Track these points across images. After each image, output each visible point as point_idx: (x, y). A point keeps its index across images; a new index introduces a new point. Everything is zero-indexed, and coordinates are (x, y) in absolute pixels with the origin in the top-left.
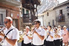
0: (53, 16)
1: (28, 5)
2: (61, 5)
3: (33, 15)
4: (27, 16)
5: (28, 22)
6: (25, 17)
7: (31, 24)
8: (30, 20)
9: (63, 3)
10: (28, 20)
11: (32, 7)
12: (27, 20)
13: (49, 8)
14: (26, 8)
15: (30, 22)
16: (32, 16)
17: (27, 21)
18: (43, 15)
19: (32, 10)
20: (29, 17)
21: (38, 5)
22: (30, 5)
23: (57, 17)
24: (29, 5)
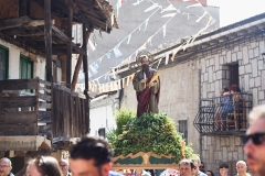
0: (180, 100)
1: (36, 24)
2: (234, 34)
3: (64, 88)
4: (23, 93)
5: (31, 133)
6: (12, 96)
7: (48, 143)
8: (44, 117)
9: (247, 26)
10: (33, 117)
11: (55, 37)
12: (24, 117)
13: (161, 47)
14: (20, 46)
15: (41, 132)
16: (55, 93)
17: (26, 123)
18: (122, 91)
19: (54, 57)
20: (34, 102)
21: (96, 31)
22: (48, 25)
23: (205, 104)
24: (40, 28)
